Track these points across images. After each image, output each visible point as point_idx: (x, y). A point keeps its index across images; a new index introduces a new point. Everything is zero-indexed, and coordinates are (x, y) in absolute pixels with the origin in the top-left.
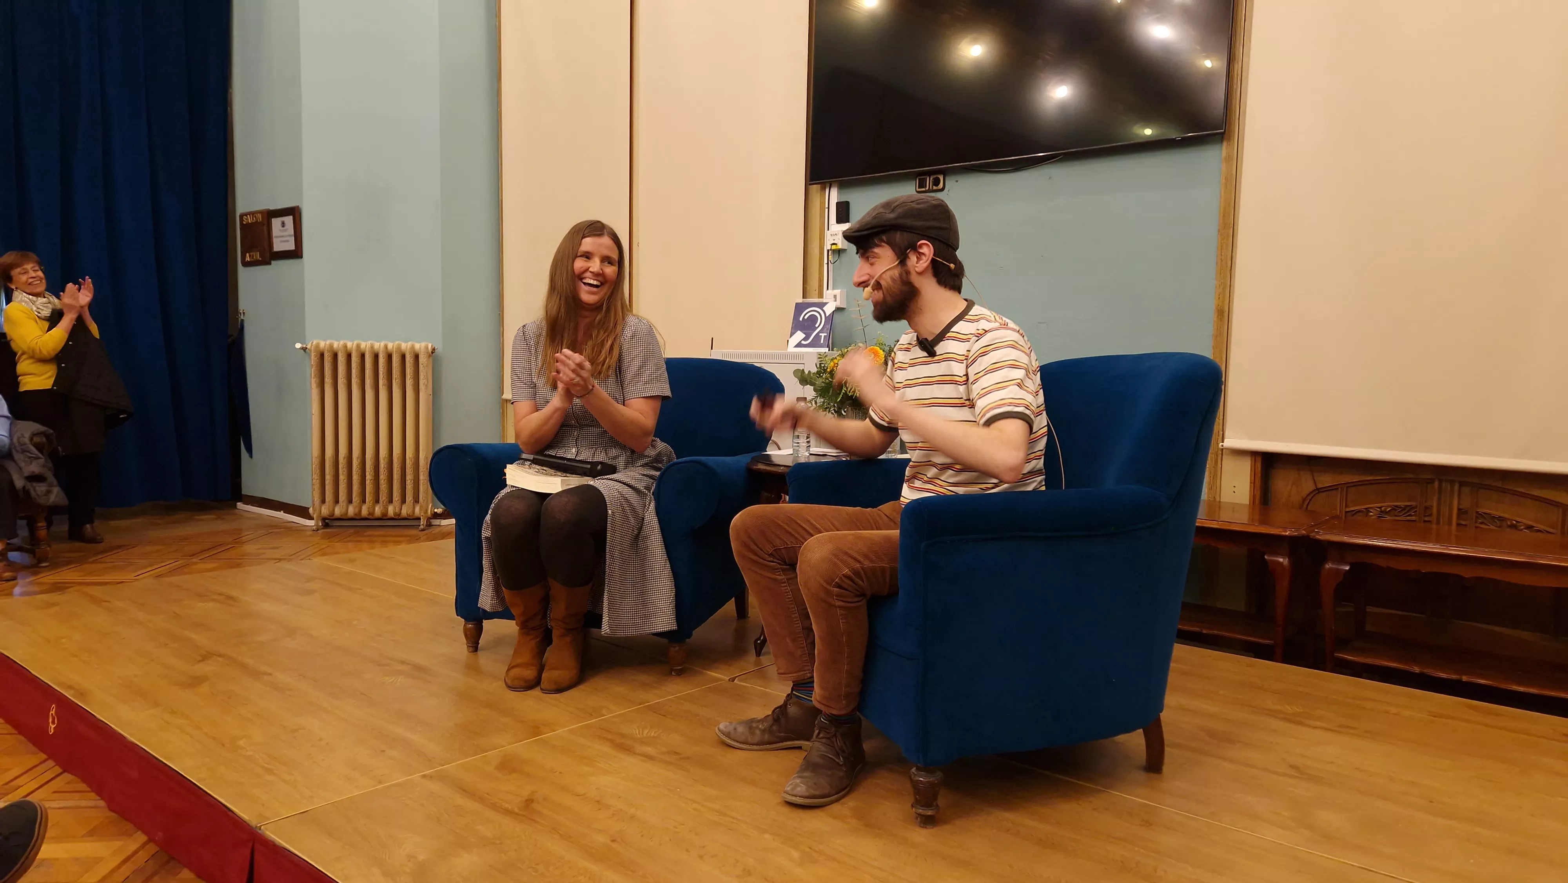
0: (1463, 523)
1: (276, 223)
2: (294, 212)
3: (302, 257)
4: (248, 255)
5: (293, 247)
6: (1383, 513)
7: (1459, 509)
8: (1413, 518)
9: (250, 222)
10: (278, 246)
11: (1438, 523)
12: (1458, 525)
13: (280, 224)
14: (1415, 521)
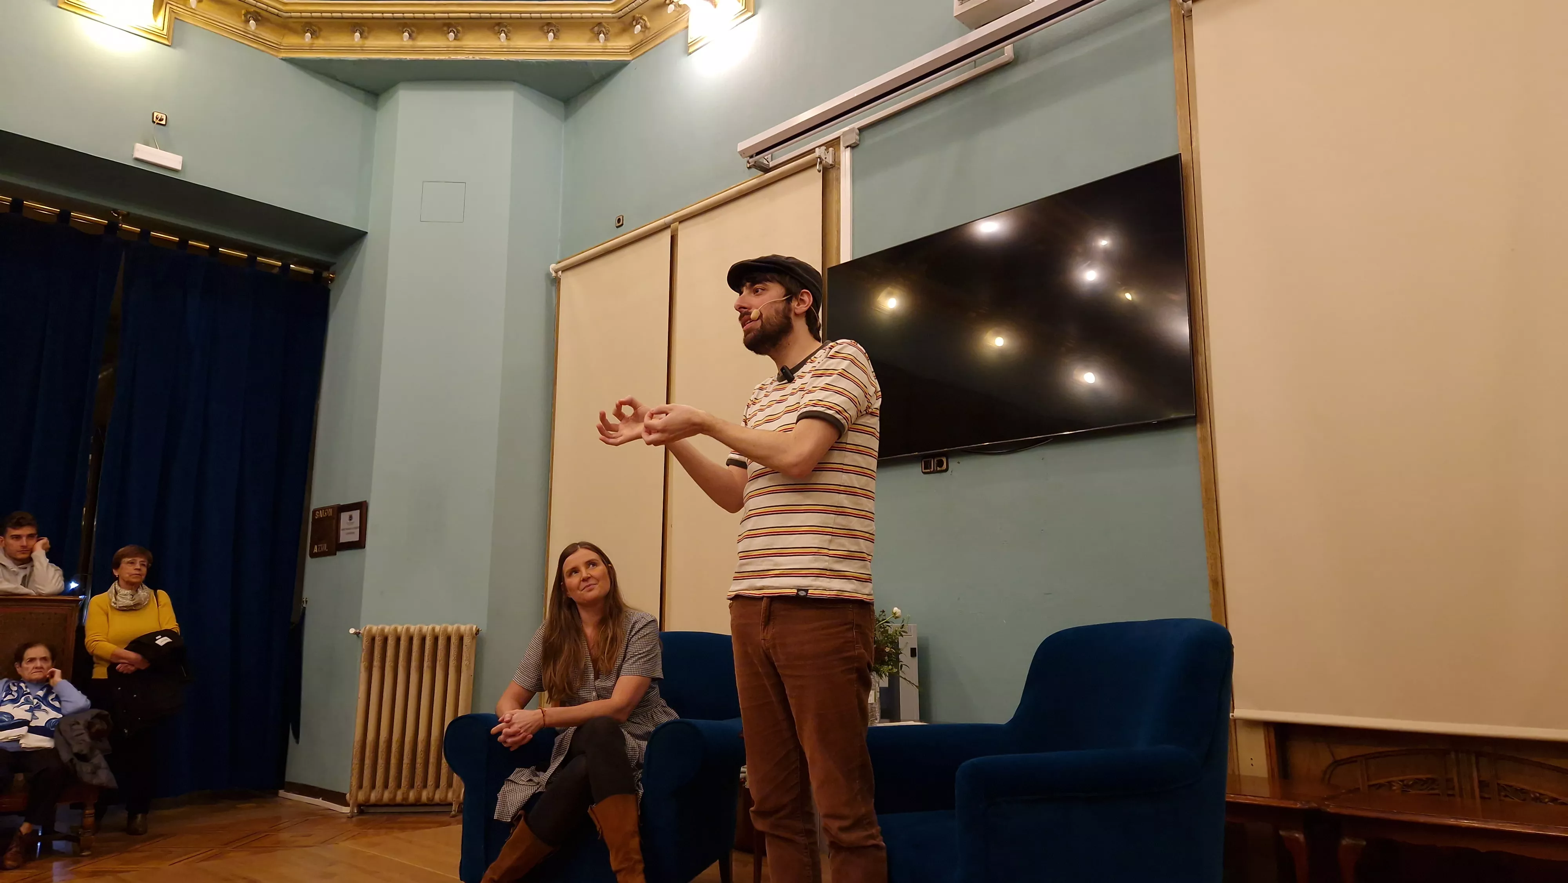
0: (1486, 796)
1: (344, 516)
2: (362, 507)
3: (365, 547)
4: (316, 546)
5: (358, 539)
6: (1405, 787)
7: (1480, 782)
8: (1436, 792)
9: (321, 516)
10: (344, 538)
11: (1461, 796)
12: (1482, 798)
13: (348, 517)
14: (1439, 795)
